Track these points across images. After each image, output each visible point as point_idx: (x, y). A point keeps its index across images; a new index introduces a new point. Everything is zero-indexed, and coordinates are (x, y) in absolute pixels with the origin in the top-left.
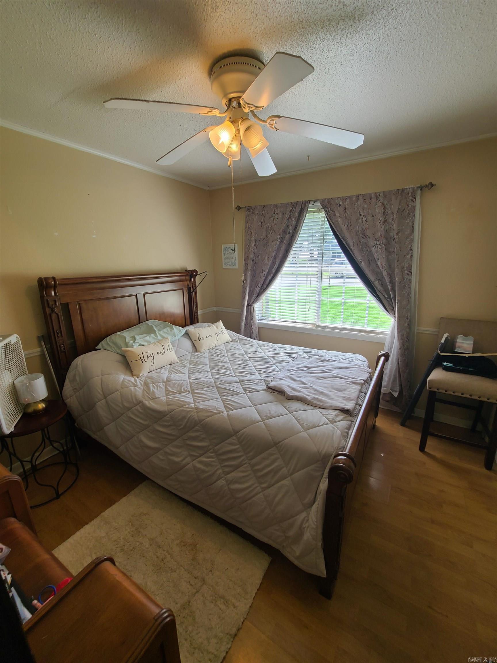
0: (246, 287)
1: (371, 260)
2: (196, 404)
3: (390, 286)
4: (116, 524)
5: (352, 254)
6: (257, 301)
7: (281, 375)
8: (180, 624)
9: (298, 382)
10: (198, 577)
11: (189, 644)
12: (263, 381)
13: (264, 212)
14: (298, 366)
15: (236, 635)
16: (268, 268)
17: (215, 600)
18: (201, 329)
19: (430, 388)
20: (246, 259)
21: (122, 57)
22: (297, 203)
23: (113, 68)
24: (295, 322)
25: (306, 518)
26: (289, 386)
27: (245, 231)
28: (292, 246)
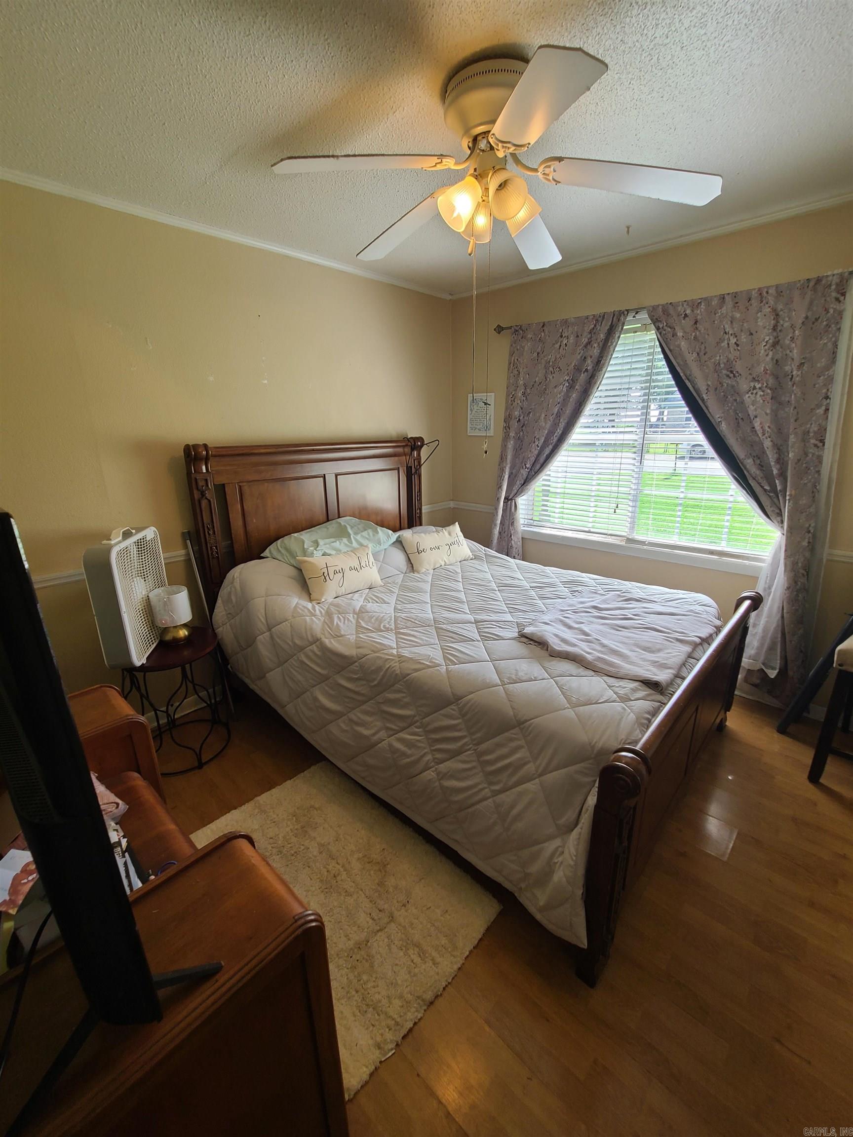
0: (505, 467)
1: (742, 419)
2: (400, 650)
3: (777, 469)
4: (275, 816)
5: (704, 408)
6: (522, 492)
7: (546, 618)
8: (351, 968)
9: (576, 631)
10: (384, 909)
11: (361, 999)
12: (515, 624)
13: (543, 334)
14: (581, 606)
15: (432, 1003)
16: (545, 435)
17: (405, 947)
18: (423, 535)
19: (840, 665)
20: (508, 419)
21: (304, 88)
22: (604, 315)
23: (292, 107)
24: (589, 532)
25: (560, 849)
26: (556, 636)
27: (509, 369)
28: (589, 395)
